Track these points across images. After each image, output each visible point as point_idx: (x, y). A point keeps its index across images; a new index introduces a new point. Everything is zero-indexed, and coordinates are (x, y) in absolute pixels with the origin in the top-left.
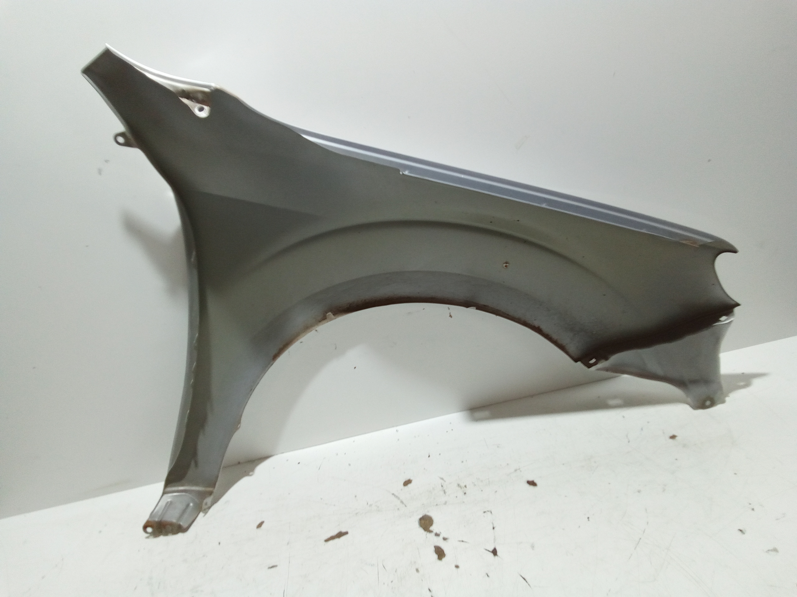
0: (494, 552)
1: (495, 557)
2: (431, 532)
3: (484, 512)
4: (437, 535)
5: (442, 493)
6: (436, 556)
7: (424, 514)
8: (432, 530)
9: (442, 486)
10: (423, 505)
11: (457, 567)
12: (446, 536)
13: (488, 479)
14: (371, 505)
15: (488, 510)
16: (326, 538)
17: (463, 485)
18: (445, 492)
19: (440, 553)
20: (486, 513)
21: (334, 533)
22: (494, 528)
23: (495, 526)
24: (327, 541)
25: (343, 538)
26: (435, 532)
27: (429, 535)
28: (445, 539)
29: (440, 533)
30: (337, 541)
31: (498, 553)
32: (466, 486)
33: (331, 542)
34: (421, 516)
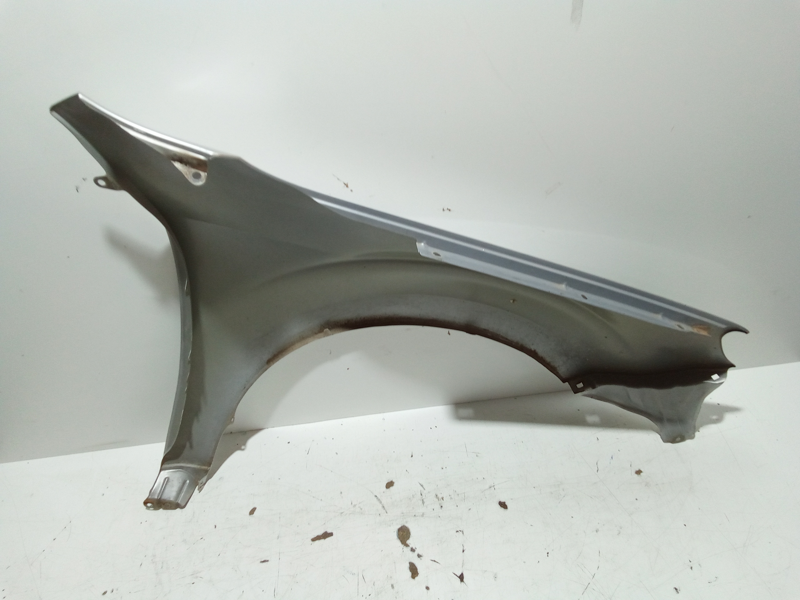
0: (461, 577)
1: (461, 583)
2: (407, 545)
3: (457, 531)
4: (413, 550)
5: (421, 502)
6: (410, 574)
7: (403, 525)
8: (408, 544)
9: (421, 495)
10: (402, 513)
11: (427, 588)
12: (420, 554)
13: (464, 493)
14: (355, 506)
15: (461, 530)
16: (313, 537)
17: (440, 496)
18: (423, 503)
19: (414, 571)
20: (458, 533)
21: (320, 533)
22: (463, 551)
23: (464, 549)
24: (314, 540)
25: (328, 539)
26: (411, 546)
27: (405, 549)
28: (419, 556)
29: (416, 548)
30: (322, 541)
31: (464, 580)
32: (443, 498)
33: (317, 542)
34: (399, 526)
